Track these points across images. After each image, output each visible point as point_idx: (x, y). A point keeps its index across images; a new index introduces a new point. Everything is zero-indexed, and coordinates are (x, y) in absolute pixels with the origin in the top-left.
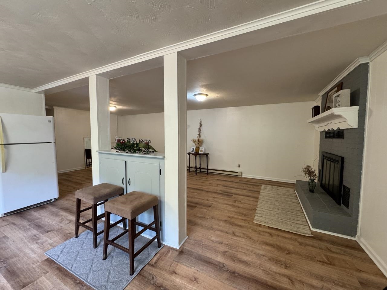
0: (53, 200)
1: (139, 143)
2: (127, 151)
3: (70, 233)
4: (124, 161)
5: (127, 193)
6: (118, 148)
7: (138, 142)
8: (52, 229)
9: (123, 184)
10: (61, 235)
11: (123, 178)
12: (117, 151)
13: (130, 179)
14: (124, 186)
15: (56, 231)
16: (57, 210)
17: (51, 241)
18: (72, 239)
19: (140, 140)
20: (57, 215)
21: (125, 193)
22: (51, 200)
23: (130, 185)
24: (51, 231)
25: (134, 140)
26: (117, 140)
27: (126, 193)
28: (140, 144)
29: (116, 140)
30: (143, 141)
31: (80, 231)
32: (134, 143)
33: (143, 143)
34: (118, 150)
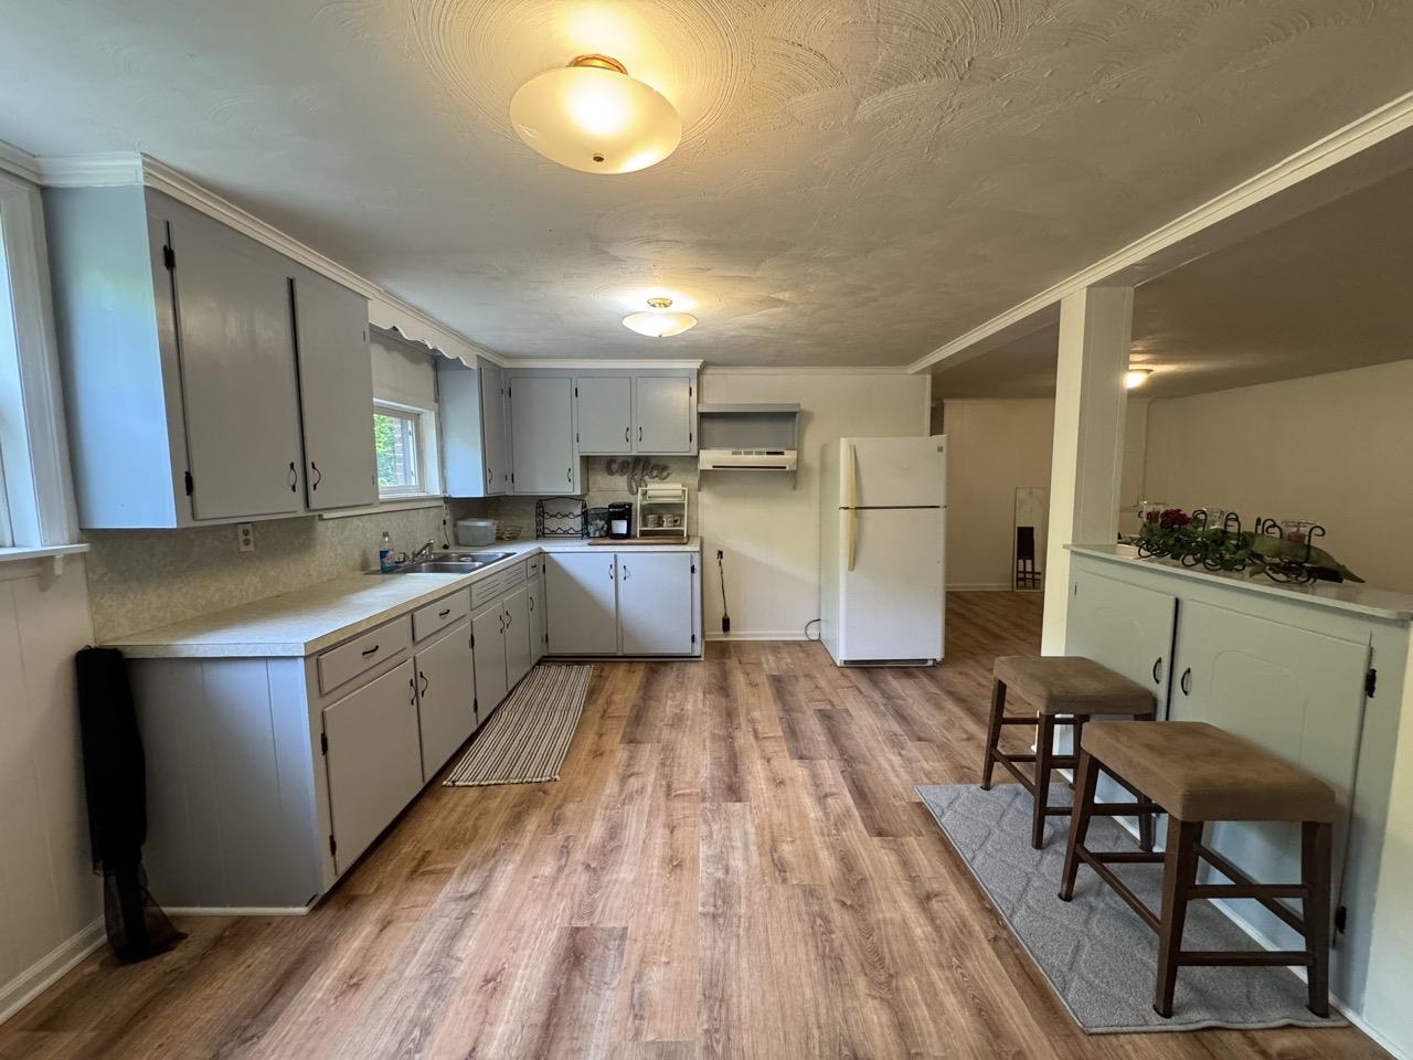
0: (930, 663)
1: (1251, 535)
2: (1190, 560)
3: (969, 769)
4: (1173, 598)
5: (1171, 719)
6: (1147, 543)
7: (1248, 526)
8: (929, 737)
9: (1157, 682)
10: (947, 762)
11: (1160, 661)
12: (1143, 552)
13: (1189, 671)
14: (1161, 691)
15: (938, 747)
16: (939, 692)
17: (926, 766)
18: (973, 787)
19: (1259, 520)
20: (939, 707)
21: (1161, 717)
22: (926, 660)
23: (1186, 693)
24: (926, 740)
25: (1227, 519)
26: (1149, 513)
27: (1167, 719)
28: (1257, 540)
29: (1144, 515)
30: (1274, 526)
31: (995, 776)
32: (1224, 532)
33: (1278, 536)
34: (1148, 550)
